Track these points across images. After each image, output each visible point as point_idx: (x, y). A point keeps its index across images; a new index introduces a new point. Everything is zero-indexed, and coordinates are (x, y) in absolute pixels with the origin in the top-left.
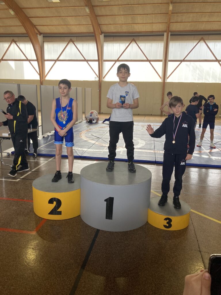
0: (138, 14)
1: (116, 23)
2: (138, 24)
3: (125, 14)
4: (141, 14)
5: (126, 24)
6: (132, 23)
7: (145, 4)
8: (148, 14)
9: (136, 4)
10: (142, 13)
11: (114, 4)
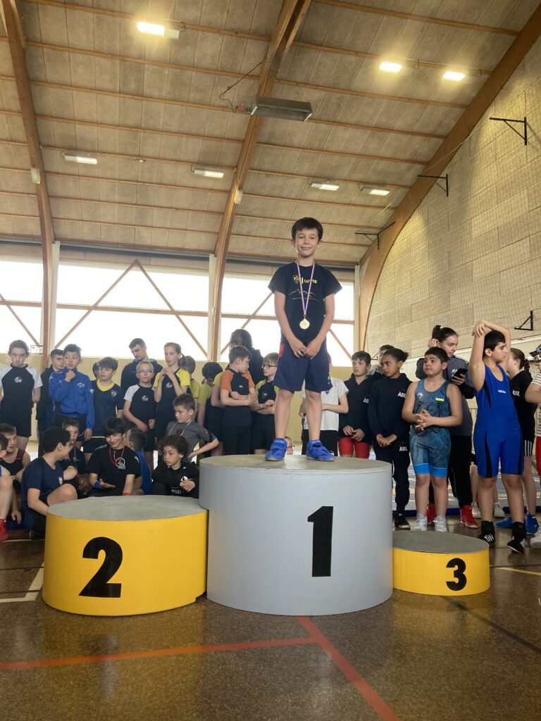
0: (156, 204)
1: (98, 220)
2: (152, 227)
3: (124, 200)
4: (162, 205)
5: (124, 224)
6: (136, 224)
7: (175, 186)
8: (178, 209)
9: (155, 181)
10: (165, 205)
11: (100, 176)
